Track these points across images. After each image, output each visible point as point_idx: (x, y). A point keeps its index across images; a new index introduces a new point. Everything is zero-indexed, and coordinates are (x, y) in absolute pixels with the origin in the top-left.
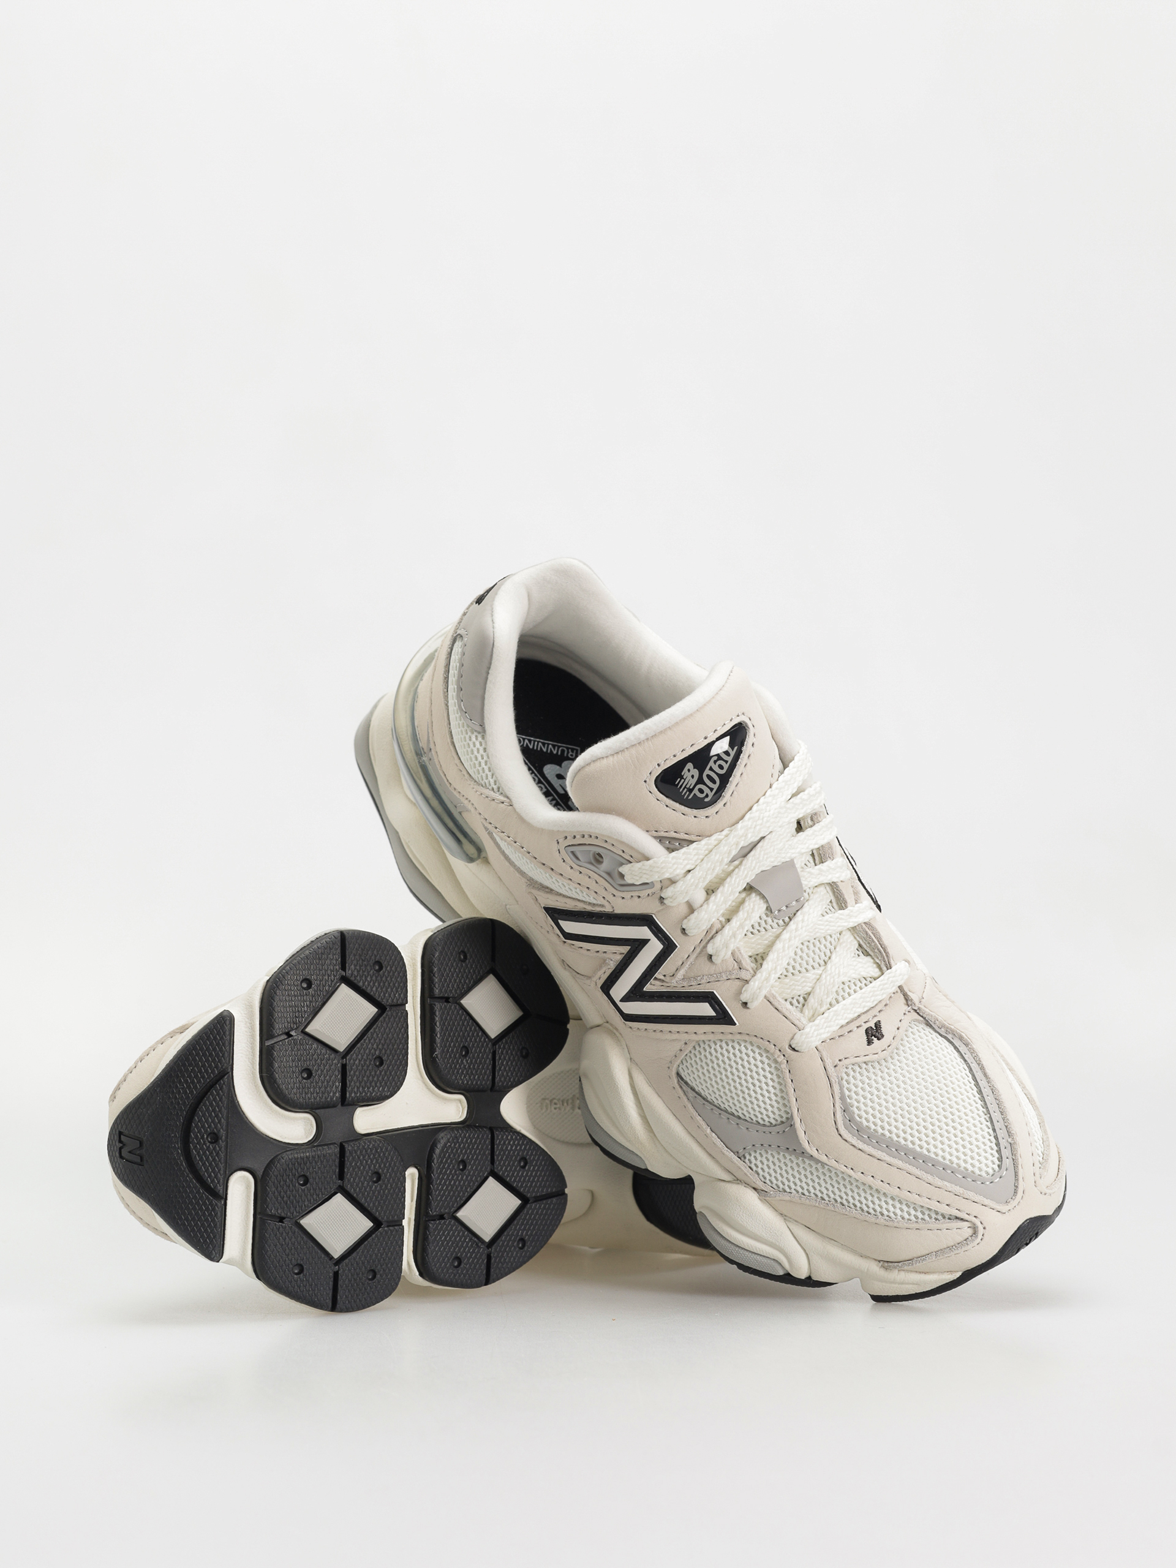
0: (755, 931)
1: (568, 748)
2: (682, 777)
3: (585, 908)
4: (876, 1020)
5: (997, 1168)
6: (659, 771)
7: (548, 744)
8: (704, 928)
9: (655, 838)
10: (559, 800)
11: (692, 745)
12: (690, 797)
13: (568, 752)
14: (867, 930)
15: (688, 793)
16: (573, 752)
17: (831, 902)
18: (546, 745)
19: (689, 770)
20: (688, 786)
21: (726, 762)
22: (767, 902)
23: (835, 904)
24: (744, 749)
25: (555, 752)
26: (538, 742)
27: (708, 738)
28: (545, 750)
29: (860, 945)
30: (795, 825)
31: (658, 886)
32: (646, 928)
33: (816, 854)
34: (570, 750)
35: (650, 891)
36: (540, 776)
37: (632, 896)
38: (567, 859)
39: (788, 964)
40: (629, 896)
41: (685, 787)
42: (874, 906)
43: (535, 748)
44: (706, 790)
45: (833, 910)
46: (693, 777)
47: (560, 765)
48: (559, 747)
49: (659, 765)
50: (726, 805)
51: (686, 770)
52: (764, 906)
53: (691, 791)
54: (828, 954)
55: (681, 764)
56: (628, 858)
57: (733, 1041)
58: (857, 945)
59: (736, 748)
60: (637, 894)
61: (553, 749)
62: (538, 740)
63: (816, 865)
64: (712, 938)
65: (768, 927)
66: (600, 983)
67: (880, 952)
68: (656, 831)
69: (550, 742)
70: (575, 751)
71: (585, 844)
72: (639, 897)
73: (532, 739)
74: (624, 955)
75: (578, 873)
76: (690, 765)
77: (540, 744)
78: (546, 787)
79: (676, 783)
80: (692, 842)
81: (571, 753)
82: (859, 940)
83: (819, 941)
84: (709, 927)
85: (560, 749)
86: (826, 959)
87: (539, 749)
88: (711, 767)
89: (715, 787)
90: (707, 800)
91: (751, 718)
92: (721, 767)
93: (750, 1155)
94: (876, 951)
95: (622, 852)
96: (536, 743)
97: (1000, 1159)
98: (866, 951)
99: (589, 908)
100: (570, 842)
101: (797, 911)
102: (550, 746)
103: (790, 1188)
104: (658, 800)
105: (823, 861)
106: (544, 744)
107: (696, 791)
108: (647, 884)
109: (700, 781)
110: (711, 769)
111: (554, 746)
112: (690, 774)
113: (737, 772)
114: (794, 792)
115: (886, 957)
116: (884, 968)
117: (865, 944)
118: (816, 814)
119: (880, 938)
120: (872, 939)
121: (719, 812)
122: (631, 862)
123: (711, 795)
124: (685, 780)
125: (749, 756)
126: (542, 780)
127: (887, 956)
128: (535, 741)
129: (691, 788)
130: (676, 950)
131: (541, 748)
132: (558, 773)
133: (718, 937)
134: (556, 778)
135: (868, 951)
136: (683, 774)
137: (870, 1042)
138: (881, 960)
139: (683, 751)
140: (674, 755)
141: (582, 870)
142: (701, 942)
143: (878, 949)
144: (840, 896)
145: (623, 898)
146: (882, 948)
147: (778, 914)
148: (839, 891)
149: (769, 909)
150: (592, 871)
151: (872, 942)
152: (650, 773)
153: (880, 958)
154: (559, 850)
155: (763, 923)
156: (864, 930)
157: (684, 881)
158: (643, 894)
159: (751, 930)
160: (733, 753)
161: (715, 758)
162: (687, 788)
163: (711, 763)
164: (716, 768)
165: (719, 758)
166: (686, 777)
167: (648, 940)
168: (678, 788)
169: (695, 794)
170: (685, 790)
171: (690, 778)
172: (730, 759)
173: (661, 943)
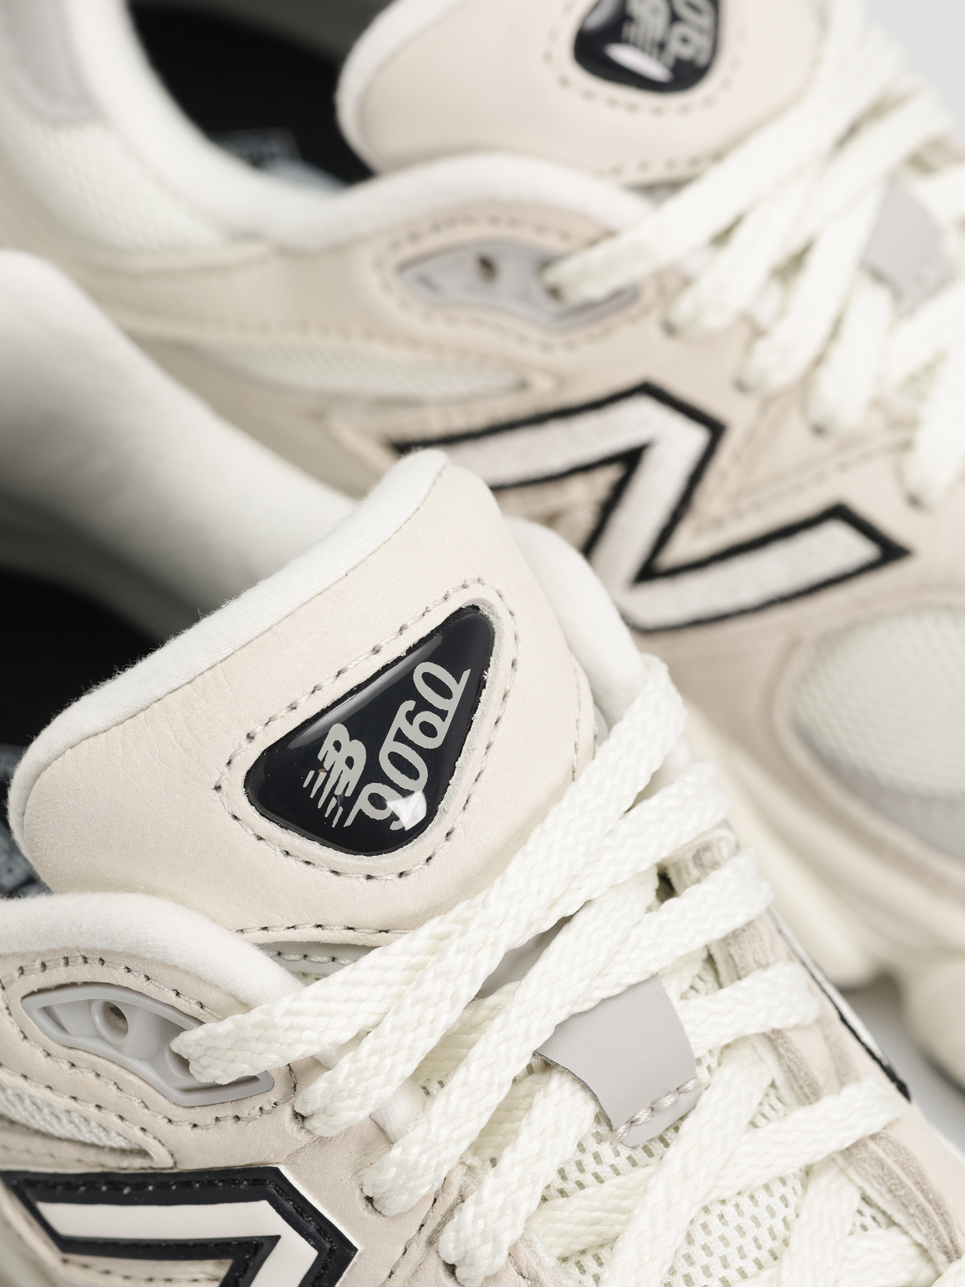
0: (570, 1186)
2: (319, 766)
3: (102, 1165)
6: (251, 754)
8: (424, 1191)
9: (263, 947)
11: (339, 673)
12: (349, 822)
14: (882, 1154)
15: (341, 810)
17: (773, 1085)
19: (337, 746)
20: (338, 792)
21: (443, 714)
22: (595, 1098)
23: (784, 1091)
24: (489, 675)
27: (383, 650)
29: (865, 1199)
30: (655, 883)
31: (284, 1082)
32: (263, 1208)
33: (718, 957)
35: (264, 1099)
37: (217, 1119)
38: (33, 1029)
39: (672, 1271)
40: (210, 1120)
41: (331, 794)
42: (892, 1088)
44: (393, 799)
45: (779, 1106)
46: (350, 762)
49: (250, 737)
50: (452, 836)
51: (328, 745)
53: (348, 803)
54: (780, 1228)
55: (313, 730)
56: (194, 1010)
58: (857, 1202)
59: (466, 674)
60: (231, 1110)
63: (721, 986)
64: (450, 1212)
65: (604, 1171)
67: (923, 1211)
68: (265, 928)
71: (74, 985)
72: (237, 1118)
74: (218, 1284)
75: (66, 1066)
76: (338, 731)
79: (305, 784)
80: (367, 949)
82: (861, 1184)
83: (752, 1197)
84: (438, 1185)
86: (777, 1246)
88: (399, 732)
89: (417, 787)
90: (396, 826)
91: (503, 593)
92: (428, 730)
94: (912, 1210)
95: (173, 994)
98: (884, 1213)
99: (114, 1164)
100: (35, 980)
101: (682, 1118)
104: (260, 838)
105: (742, 973)
107: (363, 804)
108: (253, 1079)
109: (373, 773)
110: (400, 737)
112: (341, 755)
113: (475, 740)
114: (641, 788)
115: (941, 1227)
116: (941, 1258)
117: (881, 1194)
118: (707, 848)
119: (921, 1175)
120: (898, 1177)
121: (435, 858)
122: (201, 1023)
123: (407, 810)
124: (329, 773)
125: (505, 696)
127: (946, 1223)
129: (348, 794)
130: (355, 1259)
133: (468, 1211)
135: (890, 1212)
136: (320, 757)
138: (930, 1236)
139: (317, 692)
140: (289, 704)
141: (77, 1056)
142: (422, 1225)
143: (918, 1206)
144: (797, 1065)
145: (195, 1126)
146: (930, 1202)
147: (629, 1131)
148: (793, 1053)
149: (602, 1117)
150: (103, 1058)
151: (899, 1188)
152: (229, 763)
153: (925, 1231)
154: (8, 1008)
155: (588, 1161)
156: (874, 1156)
157: (355, 1060)
158: (248, 1108)
159: (559, 1184)
160: (458, 689)
161: (409, 705)
162: (336, 797)
163: (399, 721)
164: (413, 732)
165: (423, 705)
166: (332, 766)
167: (275, 1239)
168: (312, 796)
169: (361, 810)
170: (333, 802)
171: (341, 765)
172: (451, 706)
173: (312, 1245)
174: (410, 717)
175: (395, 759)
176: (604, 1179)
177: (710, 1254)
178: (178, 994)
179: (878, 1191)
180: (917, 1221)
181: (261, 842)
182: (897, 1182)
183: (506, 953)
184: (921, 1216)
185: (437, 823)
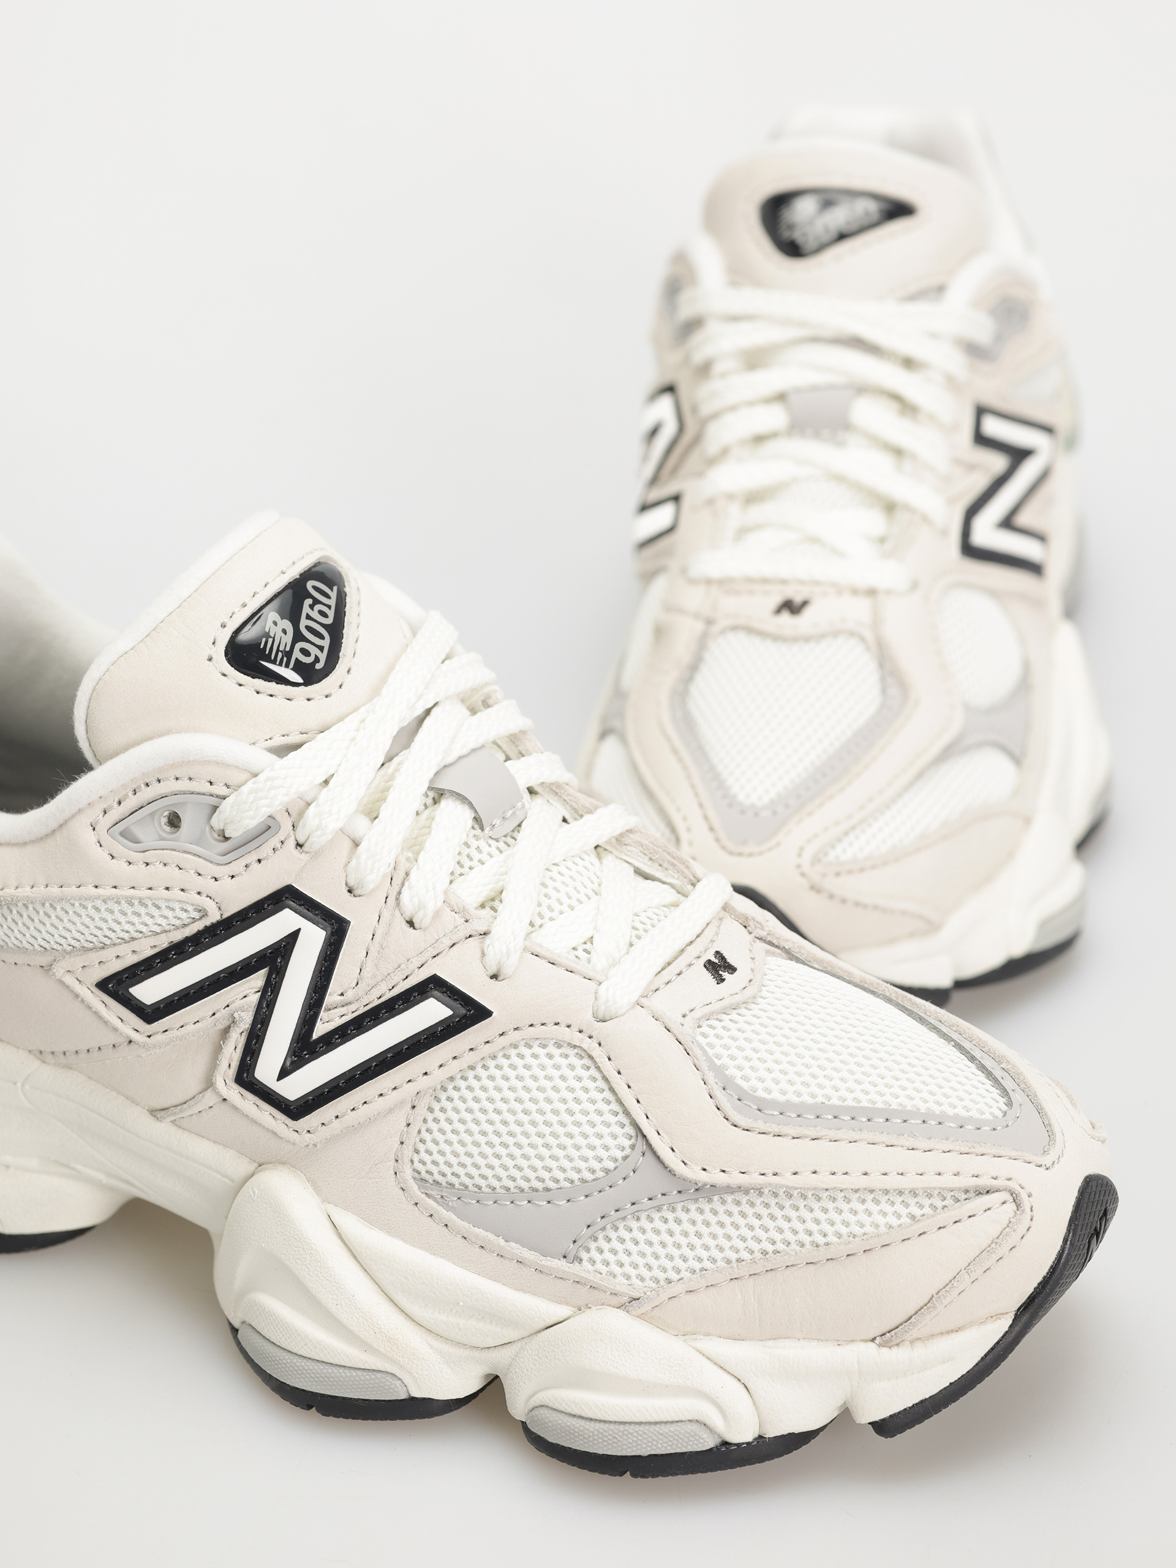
0: (465, 870)
2: (267, 635)
3: (171, 940)
4: (713, 949)
5: (1005, 1108)
6: (225, 637)
9: (255, 748)
11: (266, 585)
12: (291, 666)
15: (285, 659)
20: (281, 648)
21: (328, 606)
22: (471, 805)
24: (347, 591)
27: (287, 573)
31: (286, 824)
32: (286, 914)
35: (275, 842)
37: (246, 866)
38: (117, 849)
39: (539, 905)
40: (242, 868)
41: (278, 650)
44: (314, 651)
46: (284, 632)
49: (222, 626)
50: (350, 672)
51: (270, 623)
52: (467, 815)
53: (288, 654)
55: (260, 614)
56: (223, 790)
57: (494, 1057)
59: (335, 587)
60: (254, 857)
64: (402, 884)
65: (484, 857)
66: (232, 1072)
67: (672, 865)
71: (142, 806)
72: (259, 860)
74: (260, 993)
75: (142, 867)
76: (274, 615)
79: (262, 646)
82: (632, 861)
84: (391, 867)
86: (595, 887)
88: (308, 615)
89: (326, 643)
90: (319, 666)
92: (323, 614)
93: (588, 1250)
94: (666, 866)
95: (209, 785)
97: (1005, 1092)
99: (178, 936)
100: (116, 813)
101: (520, 823)
103: (678, 1271)
104: (240, 685)
107: (297, 654)
108: (267, 828)
109: (298, 637)
110: (309, 618)
112: (279, 628)
113: (350, 620)
114: (447, 651)
115: (685, 871)
116: (690, 888)
121: (343, 684)
122: (229, 797)
123: (323, 657)
124: (274, 639)
125: (358, 603)
127: (688, 867)
129: (288, 649)
130: (350, 928)
136: (267, 629)
137: (719, 981)
138: (680, 878)
139: (256, 595)
140: (242, 604)
141: (149, 856)
142: (387, 898)
143: (669, 862)
144: (576, 802)
145: (233, 877)
146: (674, 858)
147: (493, 831)
148: (571, 796)
149: (477, 820)
150: (167, 849)
151: (655, 855)
152: (214, 643)
153: (676, 876)
154: (99, 842)
155: (473, 852)
156: (635, 840)
158: (265, 851)
159: (459, 870)
160: (333, 594)
161: (309, 602)
162: (281, 651)
163: (306, 610)
164: (316, 615)
165: (316, 602)
166: (275, 634)
168: (267, 653)
169: (297, 658)
170: (280, 655)
171: (280, 634)
172: (332, 602)
173: (321, 928)
175: (309, 629)
176: (484, 861)
177: (558, 891)
178: (211, 783)
179: (643, 862)
180: (670, 872)
181: (242, 687)
182: (653, 851)
184: (671, 867)
185: (341, 663)
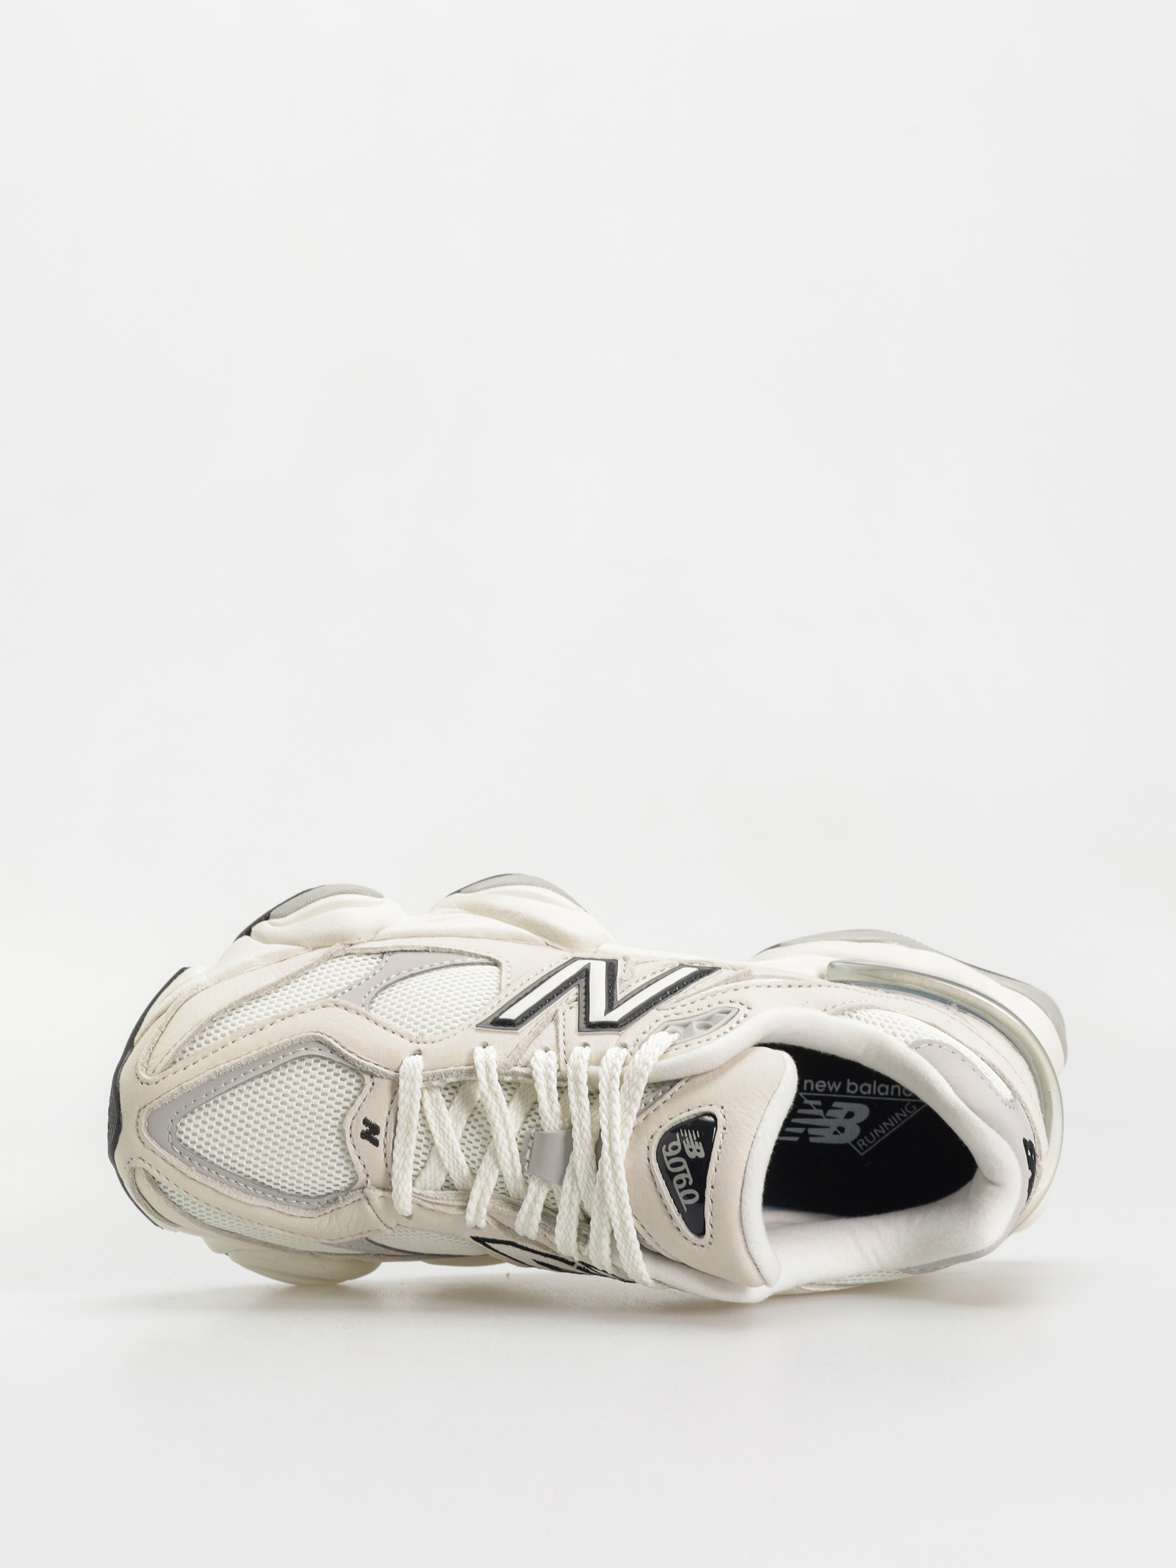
1: (870, 1145)
2: (698, 1140)
4: (381, 1143)
6: (720, 1126)
7: (887, 1132)
10: (829, 1095)
11: (716, 1170)
12: (677, 1134)
13: (866, 1142)
15: (682, 1135)
16: (863, 1146)
18: (888, 1129)
19: (698, 1151)
21: (681, 1190)
25: (875, 1131)
26: (896, 1125)
28: (885, 1124)
32: (618, 1019)
34: (866, 1145)
36: (863, 1099)
43: (893, 1117)
44: (672, 1153)
46: (691, 1150)
47: (860, 1125)
48: (877, 1139)
50: (648, 1160)
51: (701, 1148)
53: (682, 1139)
55: (708, 1148)
59: (686, 1209)
61: (879, 1131)
62: (898, 1126)
69: (888, 1134)
70: (862, 1149)
73: (903, 1122)
76: (702, 1155)
77: (893, 1125)
78: (849, 1094)
79: (698, 1132)
81: (864, 1143)
85: (875, 1138)
87: (889, 1119)
88: (687, 1173)
89: (668, 1163)
91: (700, 1248)
92: (680, 1182)
96: (896, 1122)
102: (884, 1132)
106: (891, 1128)
107: (678, 1144)
109: (683, 1154)
110: (685, 1171)
111: (882, 1135)
112: (695, 1150)
113: (666, 1193)
123: (665, 1154)
124: (694, 1141)
126: (859, 1097)
128: (899, 1122)
129: (684, 1142)
130: (578, 1029)
131: (889, 1122)
132: (855, 1117)
134: (851, 1110)
136: (700, 1143)
137: (366, 1122)
157: (648, 1044)
160: (684, 1202)
161: (691, 1183)
163: (689, 1175)
164: (682, 1177)
165: (687, 1187)
166: (695, 1144)
167: (606, 1014)
168: (693, 1132)
169: (677, 1141)
170: (686, 1135)
171: (692, 1147)
172: (681, 1195)
174: (687, 1180)
175: (680, 1164)
183: (602, 1144)
